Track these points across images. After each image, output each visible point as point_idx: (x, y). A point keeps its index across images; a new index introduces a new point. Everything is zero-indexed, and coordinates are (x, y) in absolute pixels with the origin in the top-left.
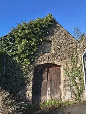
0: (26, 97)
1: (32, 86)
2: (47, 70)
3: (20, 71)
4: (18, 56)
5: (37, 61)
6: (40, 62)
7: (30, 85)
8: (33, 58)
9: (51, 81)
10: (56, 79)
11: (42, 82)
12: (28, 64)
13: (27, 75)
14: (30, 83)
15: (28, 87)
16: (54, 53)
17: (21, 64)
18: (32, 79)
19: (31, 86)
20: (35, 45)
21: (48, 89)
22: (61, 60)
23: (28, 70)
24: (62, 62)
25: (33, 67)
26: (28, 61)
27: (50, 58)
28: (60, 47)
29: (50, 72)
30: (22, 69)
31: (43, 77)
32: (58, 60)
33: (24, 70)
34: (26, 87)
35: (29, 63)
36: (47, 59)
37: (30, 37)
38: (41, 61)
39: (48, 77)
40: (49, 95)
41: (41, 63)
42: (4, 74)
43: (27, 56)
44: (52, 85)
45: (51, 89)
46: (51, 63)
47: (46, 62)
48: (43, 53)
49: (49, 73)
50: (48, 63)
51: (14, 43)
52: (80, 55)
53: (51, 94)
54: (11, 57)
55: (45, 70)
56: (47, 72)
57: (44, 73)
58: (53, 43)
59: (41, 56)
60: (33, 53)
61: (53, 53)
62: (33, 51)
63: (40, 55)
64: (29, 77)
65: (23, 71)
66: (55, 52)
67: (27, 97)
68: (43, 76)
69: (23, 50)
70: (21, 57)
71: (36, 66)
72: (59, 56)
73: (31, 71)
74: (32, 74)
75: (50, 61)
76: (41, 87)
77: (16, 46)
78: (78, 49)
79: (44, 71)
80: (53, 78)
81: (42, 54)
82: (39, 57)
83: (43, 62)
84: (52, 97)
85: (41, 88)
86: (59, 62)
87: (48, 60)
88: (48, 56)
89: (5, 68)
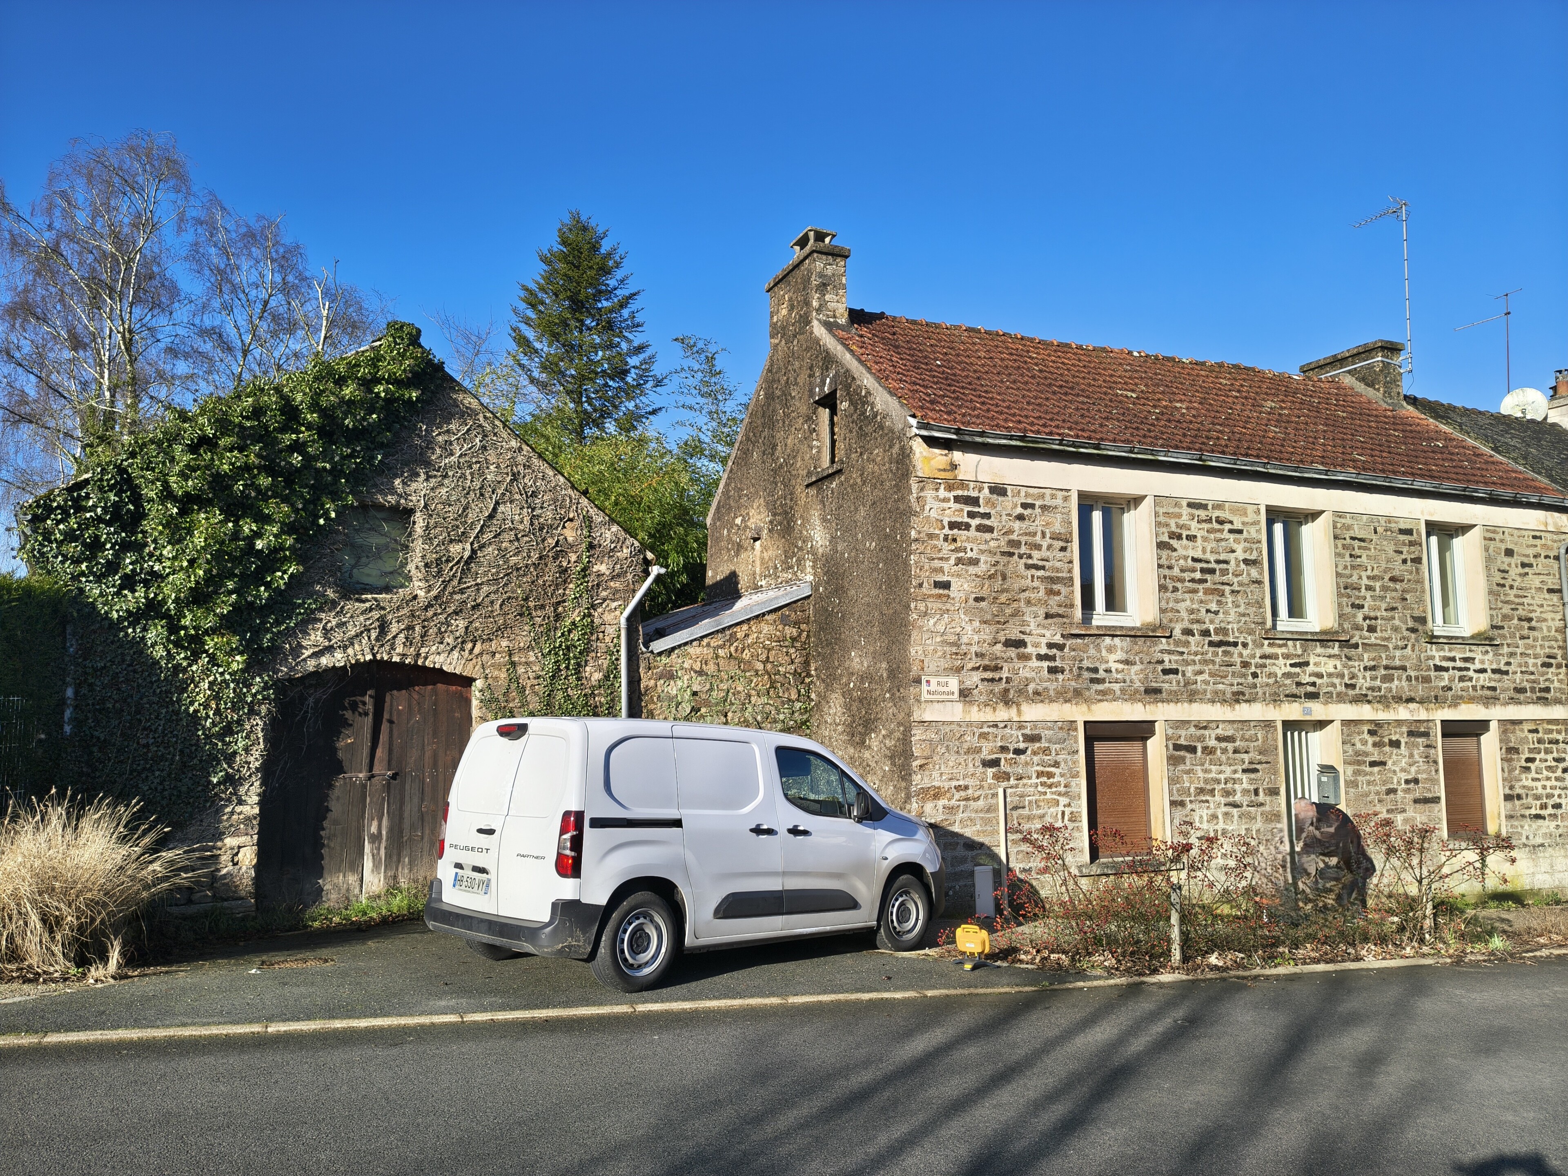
0: (218, 870)
1: (260, 803)
2: (370, 707)
3: (177, 713)
4: (167, 616)
5: (300, 646)
6: (316, 655)
7: (241, 802)
8: (268, 630)
9: (394, 777)
10: (435, 765)
11: (331, 786)
12: (234, 666)
13: (221, 736)
14: (242, 790)
15: (228, 810)
16: (421, 593)
17: (185, 670)
18: (257, 764)
19: (251, 807)
20: (282, 548)
21: (374, 829)
22: (474, 642)
23: (234, 709)
24: (477, 651)
25: (266, 688)
26: (231, 653)
27: (394, 628)
28: (467, 554)
29: (391, 722)
30: (192, 703)
31: (340, 754)
32: (449, 640)
33: (206, 706)
34: (219, 811)
35: (238, 662)
36: (374, 635)
37: (248, 497)
38: (330, 649)
39: (379, 752)
40: (376, 867)
41: (325, 661)
42: (67, 729)
43: (222, 617)
44: (402, 803)
45: (391, 830)
46: (396, 659)
47: (361, 652)
48: (346, 596)
49: (385, 726)
50: (374, 661)
51: (134, 533)
52: (614, 605)
53: (388, 856)
54: (115, 626)
55: (354, 707)
56: (369, 720)
57: (347, 724)
58: (419, 521)
59: (330, 619)
60: (270, 598)
61: (415, 597)
62: (268, 585)
63: (321, 609)
64: (235, 753)
65: (196, 711)
66: (429, 589)
67: (224, 871)
68: (341, 744)
69: (197, 583)
70: (185, 628)
71: (291, 680)
72: (456, 613)
73: (252, 712)
74: (260, 735)
75: (393, 648)
76: (325, 818)
77: (151, 555)
78: (602, 568)
79: (348, 714)
80: (413, 755)
81: (334, 604)
82: (309, 620)
83: (339, 655)
84: (395, 877)
85: (326, 824)
86: (455, 654)
87: (377, 639)
88: (376, 614)
89: (76, 693)
